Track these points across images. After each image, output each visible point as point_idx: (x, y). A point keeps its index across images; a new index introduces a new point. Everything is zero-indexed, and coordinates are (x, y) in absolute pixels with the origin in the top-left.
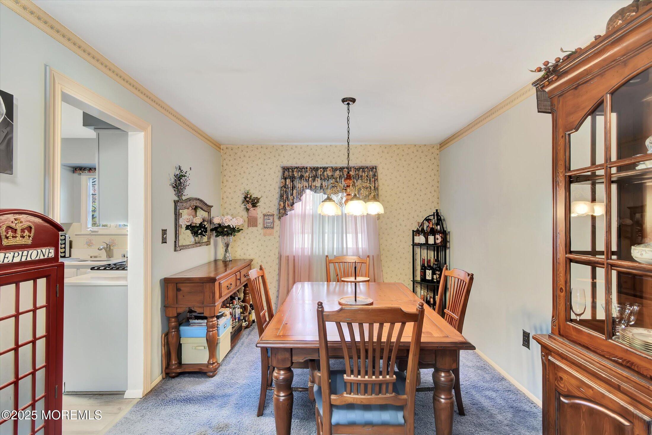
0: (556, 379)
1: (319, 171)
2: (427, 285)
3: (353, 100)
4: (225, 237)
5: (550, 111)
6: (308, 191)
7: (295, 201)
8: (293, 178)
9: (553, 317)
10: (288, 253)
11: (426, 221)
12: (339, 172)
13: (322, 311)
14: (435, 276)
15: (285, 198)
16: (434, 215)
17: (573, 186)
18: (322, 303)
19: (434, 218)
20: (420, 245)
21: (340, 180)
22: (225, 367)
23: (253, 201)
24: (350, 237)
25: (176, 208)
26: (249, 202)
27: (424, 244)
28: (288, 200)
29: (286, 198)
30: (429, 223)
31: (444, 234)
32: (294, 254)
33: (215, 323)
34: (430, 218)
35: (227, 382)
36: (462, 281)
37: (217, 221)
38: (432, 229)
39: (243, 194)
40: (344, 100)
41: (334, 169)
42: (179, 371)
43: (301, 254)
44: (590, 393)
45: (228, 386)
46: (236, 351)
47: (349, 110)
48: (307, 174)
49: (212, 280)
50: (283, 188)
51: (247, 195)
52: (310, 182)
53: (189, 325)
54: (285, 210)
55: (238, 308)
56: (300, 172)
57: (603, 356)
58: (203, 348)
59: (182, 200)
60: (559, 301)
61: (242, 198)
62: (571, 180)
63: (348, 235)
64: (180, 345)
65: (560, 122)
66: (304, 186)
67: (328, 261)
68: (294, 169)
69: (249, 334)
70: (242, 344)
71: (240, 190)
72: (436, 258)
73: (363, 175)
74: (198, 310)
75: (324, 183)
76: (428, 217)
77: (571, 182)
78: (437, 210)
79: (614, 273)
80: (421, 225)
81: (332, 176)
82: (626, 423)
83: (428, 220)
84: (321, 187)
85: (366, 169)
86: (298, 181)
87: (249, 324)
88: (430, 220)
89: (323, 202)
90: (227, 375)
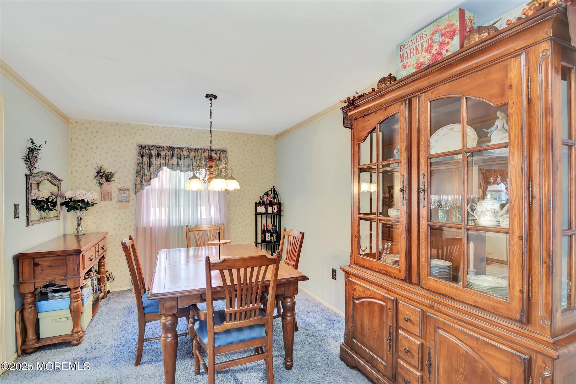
0: (353, 290)
1: (176, 151)
2: (267, 245)
3: (215, 97)
4: (78, 211)
5: (350, 127)
6: (165, 168)
7: (152, 177)
8: (150, 156)
9: (351, 254)
10: (144, 225)
11: (266, 195)
12: (194, 153)
13: (209, 263)
14: (272, 238)
15: (141, 174)
16: (271, 190)
17: (361, 174)
18: (209, 257)
19: (272, 193)
20: (261, 214)
21: (195, 160)
22: (89, 335)
23: (107, 176)
24: (204, 209)
25: (28, 182)
26: (103, 177)
27: (265, 213)
28: (145, 176)
29: (143, 174)
30: (268, 197)
31: (279, 205)
32: (151, 226)
33: (80, 293)
34: (269, 193)
35: (96, 346)
36: (296, 238)
37: (68, 195)
38: (270, 201)
39: (95, 168)
40: (207, 96)
41: (190, 150)
42: (38, 345)
43: (158, 226)
44: (368, 293)
45: (97, 349)
46: (96, 320)
47: (211, 104)
48: (164, 153)
49: (77, 253)
50: (140, 164)
51: (101, 170)
52: (167, 161)
53: (47, 299)
54: (142, 185)
55: (96, 280)
56: (157, 151)
57: (375, 271)
58: (65, 319)
59: (34, 173)
60: (355, 243)
61: (94, 172)
62: (361, 171)
63: (202, 207)
64: (38, 320)
65: (355, 135)
66: (162, 163)
67: (189, 230)
68: (151, 147)
69: (106, 304)
70: (102, 313)
71: (92, 165)
72: (273, 224)
73: (216, 156)
74: (60, 283)
75: (180, 161)
76: (267, 192)
77: (361, 172)
78: (274, 187)
79: (381, 224)
80: (262, 198)
81: (188, 155)
82: (384, 304)
83: (267, 194)
84: (177, 165)
85: (218, 151)
86: (155, 159)
87: (105, 294)
88: (269, 194)
89: (189, 179)
90: (93, 341)
